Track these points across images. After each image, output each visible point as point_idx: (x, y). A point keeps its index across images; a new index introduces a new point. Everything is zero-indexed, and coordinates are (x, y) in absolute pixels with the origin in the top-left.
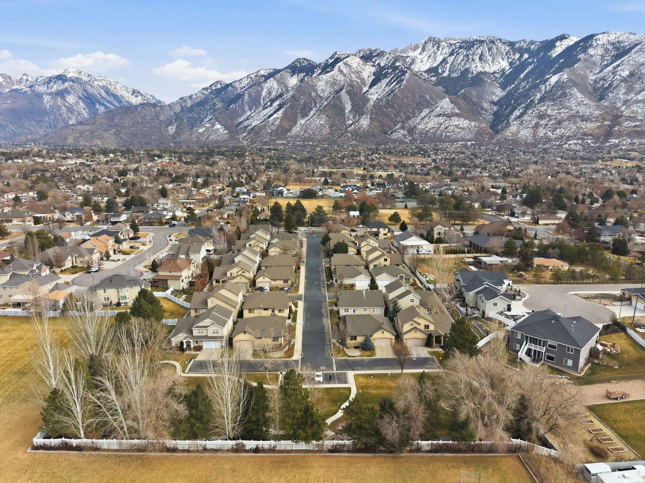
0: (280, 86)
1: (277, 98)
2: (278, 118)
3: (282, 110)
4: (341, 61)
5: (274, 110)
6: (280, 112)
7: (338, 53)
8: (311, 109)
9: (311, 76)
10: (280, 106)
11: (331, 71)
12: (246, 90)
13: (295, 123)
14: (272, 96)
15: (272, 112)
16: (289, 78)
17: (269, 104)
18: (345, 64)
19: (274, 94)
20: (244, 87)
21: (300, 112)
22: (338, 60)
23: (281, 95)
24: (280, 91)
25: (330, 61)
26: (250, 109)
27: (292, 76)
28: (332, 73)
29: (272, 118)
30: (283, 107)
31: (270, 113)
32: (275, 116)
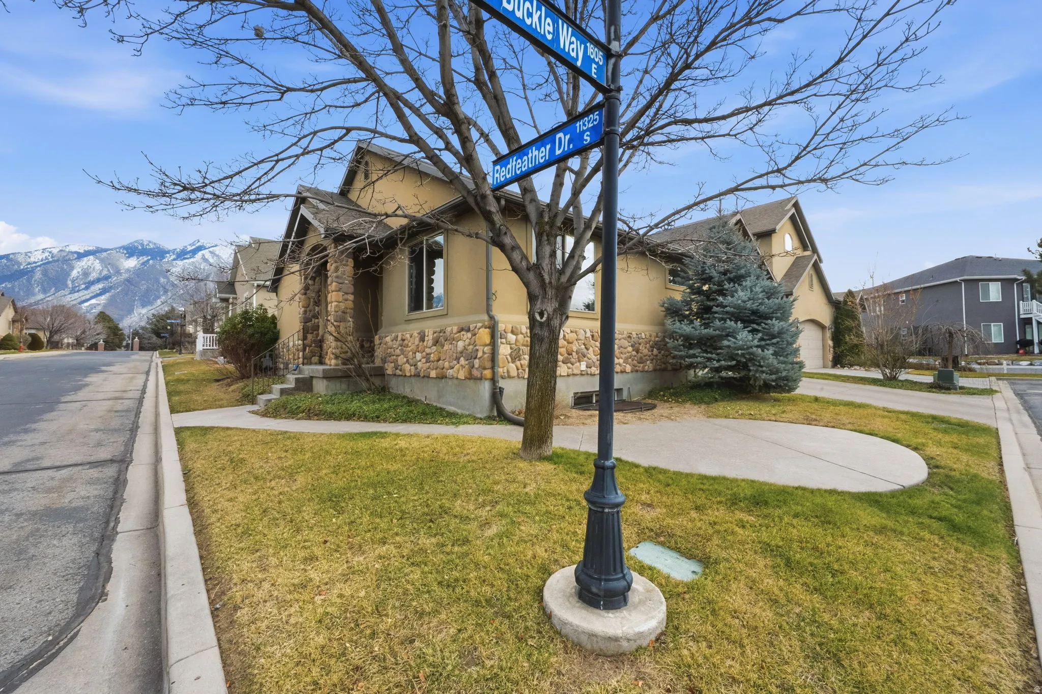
0: (107, 267)
1: (98, 280)
2: (99, 305)
3: (108, 295)
4: (206, 249)
5: (91, 295)
6: (103, 297)
7: (201, 241)
8: (159, 298)
9: (161, 260)
10: (103, 292)
11: (190, 258)
12: (39, 266)
13: (130, 311)
14: (91, 278)
15: (88, 297)
16: (122, 260)
17: (83, 286)
18: (211, 252)
19: (94, 276)
20: (35, 263)
21: (140, 299)
22: (200, 248)
23: (106, 278)
24: (105, 272)
25: (190, 248)
26: (44, 291)
27: (129, 257)
28: (192, 260)
29: (86, 304)
30: (108, 292)
31: (84, 298)
32: (93, 301)
